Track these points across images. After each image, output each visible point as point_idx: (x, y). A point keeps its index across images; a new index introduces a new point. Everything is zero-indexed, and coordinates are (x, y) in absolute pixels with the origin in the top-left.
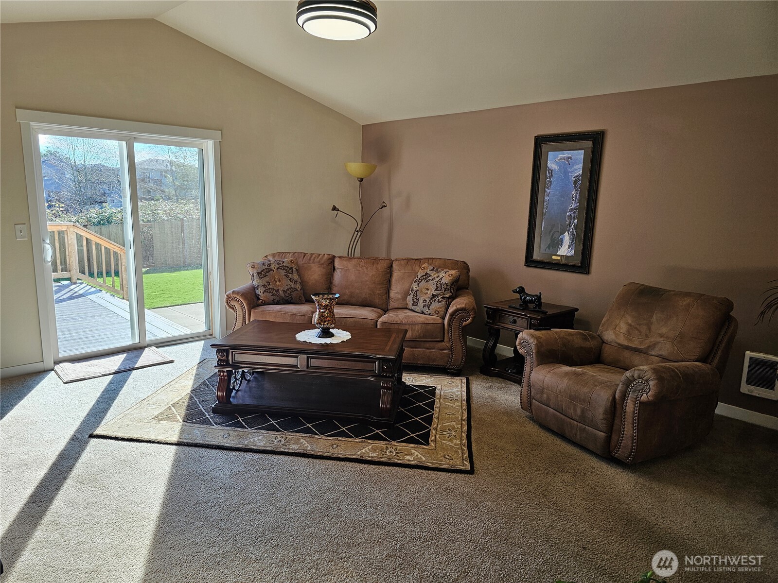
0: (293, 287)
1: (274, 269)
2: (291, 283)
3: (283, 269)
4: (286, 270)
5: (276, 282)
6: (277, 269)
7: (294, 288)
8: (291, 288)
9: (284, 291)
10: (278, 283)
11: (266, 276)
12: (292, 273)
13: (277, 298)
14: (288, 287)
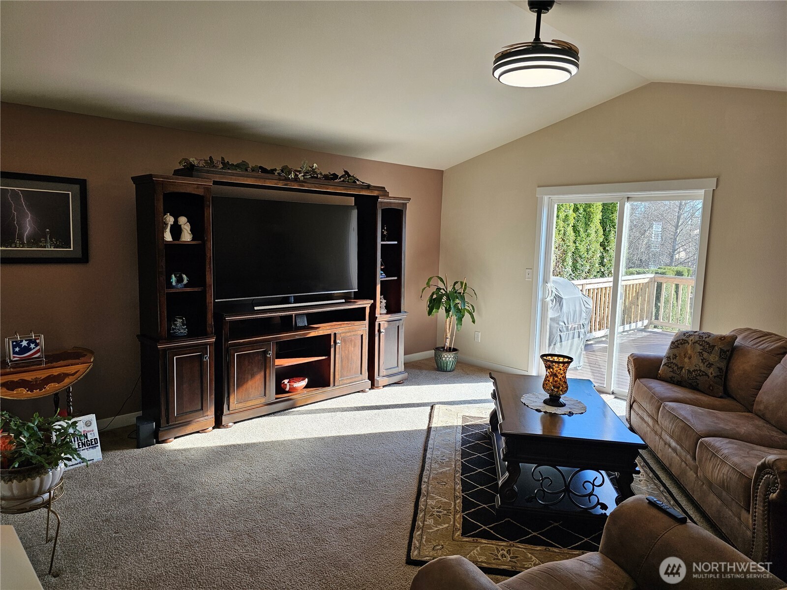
0: (702, 369)
1: (690, 342)
2: (701, 365)
3: (701, 345)
4: (704, 347)
5: (685, 357)
6: (694, 343)
7: (704, 372)
8: (700, 370)
9: (689, 371)
10: (686, 360)
11: (678, 347)
12: (710, 353)
13: (677, 378)
14: (696, 368)
